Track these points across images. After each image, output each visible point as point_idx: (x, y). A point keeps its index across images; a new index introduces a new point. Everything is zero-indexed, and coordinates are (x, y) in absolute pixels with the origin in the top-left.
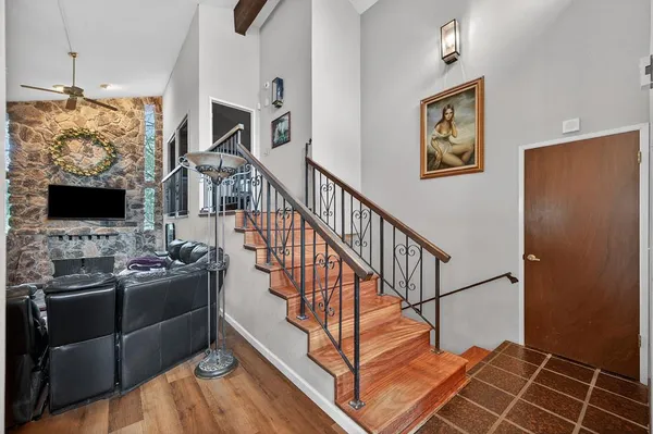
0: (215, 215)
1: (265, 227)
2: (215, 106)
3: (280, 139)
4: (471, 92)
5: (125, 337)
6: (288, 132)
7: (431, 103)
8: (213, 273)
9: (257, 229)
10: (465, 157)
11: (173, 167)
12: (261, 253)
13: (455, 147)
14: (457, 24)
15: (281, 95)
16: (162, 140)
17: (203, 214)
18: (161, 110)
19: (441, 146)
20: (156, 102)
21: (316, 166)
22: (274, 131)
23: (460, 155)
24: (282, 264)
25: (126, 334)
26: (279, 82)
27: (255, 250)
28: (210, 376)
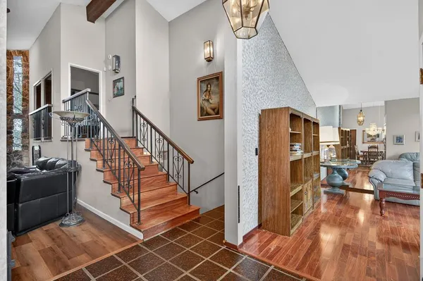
0: (71, 141)
1: (102, 148)
2: (73, 69)
3: (119, 93)
4: (217, 78)
5: (20, 205)
6: (123, 89)
7: (202, 81)
8: (70, 173)
9: (98, 150)
10: (216, 110)
11: (38, 105)
12: (100, 163)
13: (212, 105)
14: (211, 43)
15: (119, 66)
16: (28, 82)
17: (64, 140)
18: (27, 60)
19: (206, 104)
20: (24, 54)
21: (138, 113)
22: (114, 87)
23: (214, 110)
24: (111, 167)
25: (21, 203)
26: (118, 58)
27: (96, 161)
28: (69, 225)
